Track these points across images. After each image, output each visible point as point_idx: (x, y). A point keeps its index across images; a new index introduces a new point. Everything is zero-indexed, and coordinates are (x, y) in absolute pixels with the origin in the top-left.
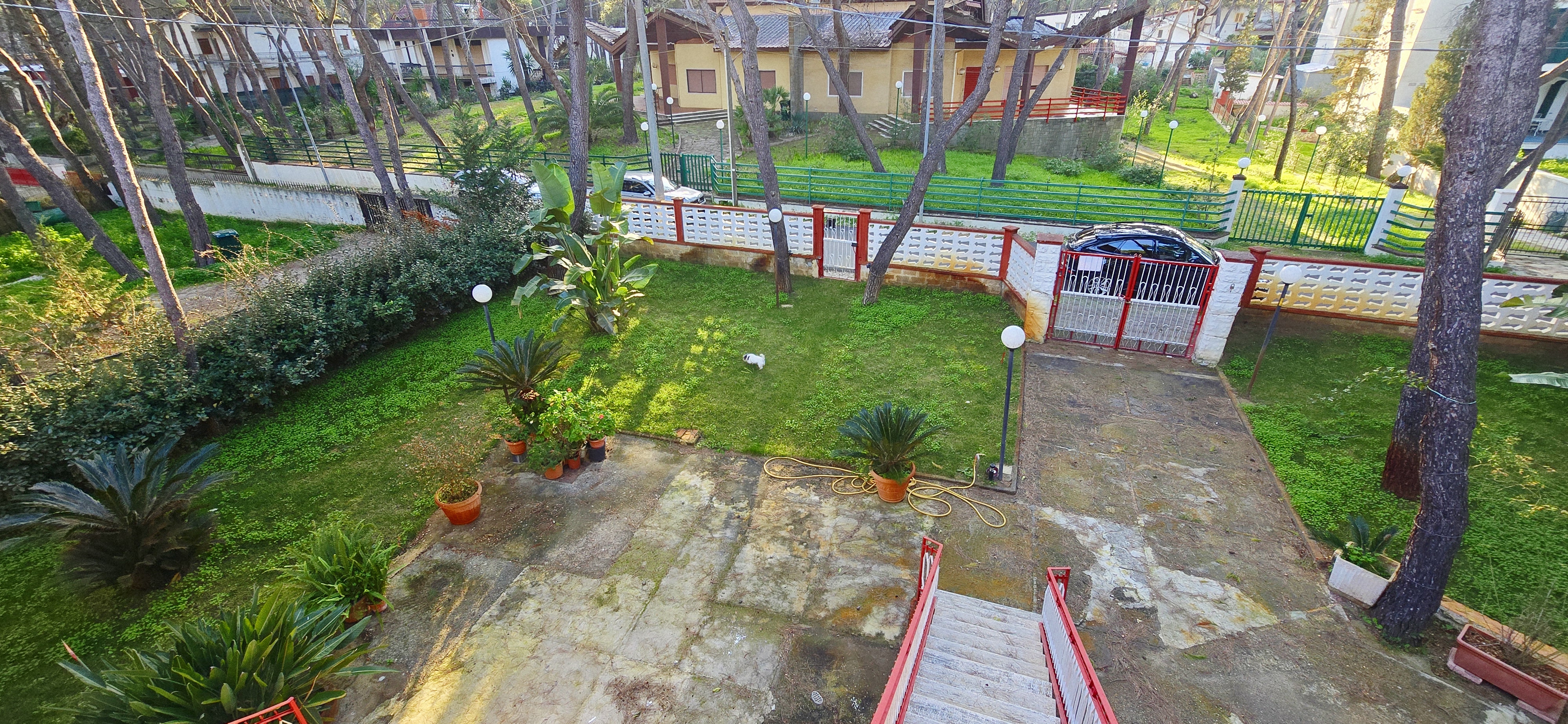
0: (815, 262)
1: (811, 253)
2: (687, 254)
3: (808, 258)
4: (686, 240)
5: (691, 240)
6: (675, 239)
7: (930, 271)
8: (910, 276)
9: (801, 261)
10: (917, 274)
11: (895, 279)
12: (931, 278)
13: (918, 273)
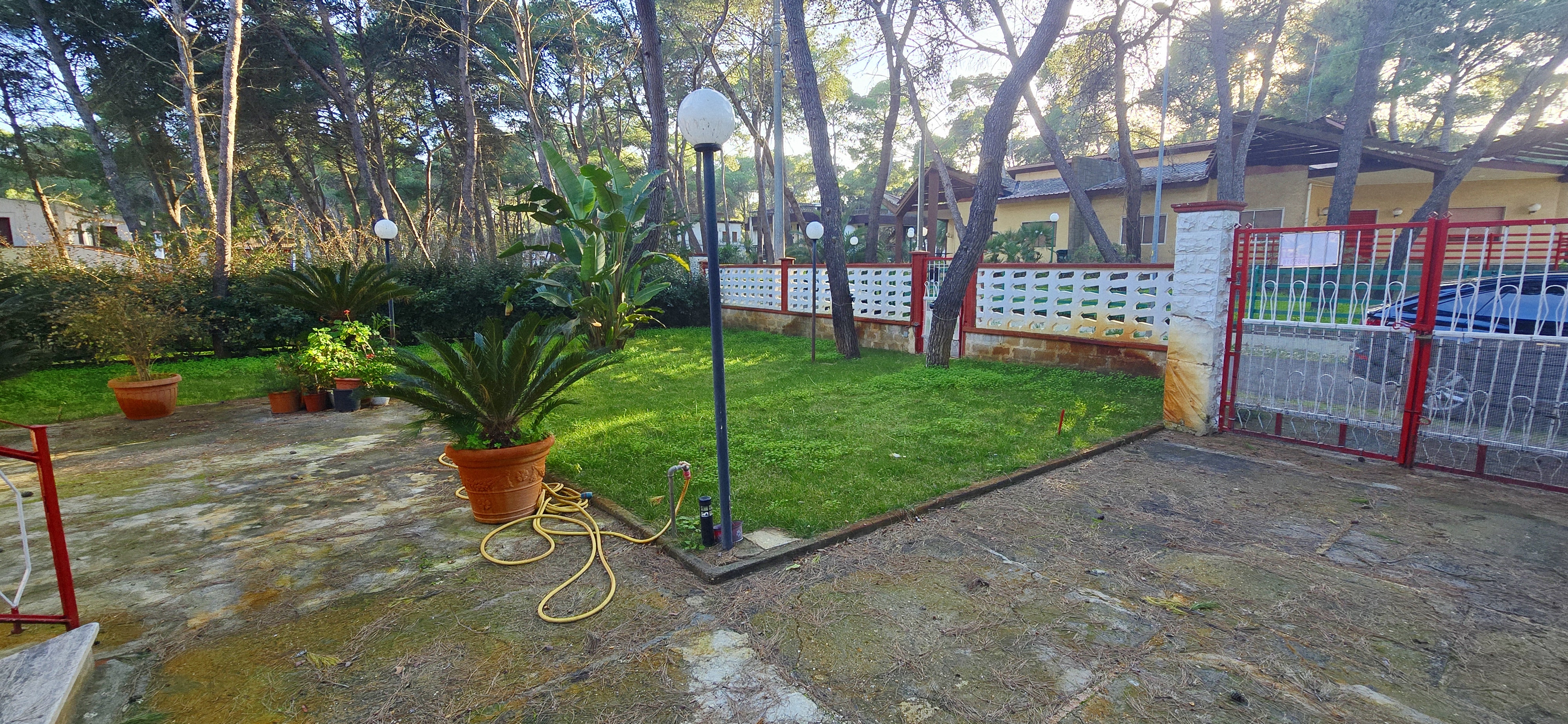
0: (911, 330)
1: (908, 319)
2: (789, 326)
3: (903, 325)
4: (790, 308)
5: (796, 310)
6: (780, 308)
7: (1062, 339)
8: (1033, 349)
9: (896, 330)
10: (1043, 347)
11: (1011, 355)
12: (1064, 352)
13: (1044, 342)
